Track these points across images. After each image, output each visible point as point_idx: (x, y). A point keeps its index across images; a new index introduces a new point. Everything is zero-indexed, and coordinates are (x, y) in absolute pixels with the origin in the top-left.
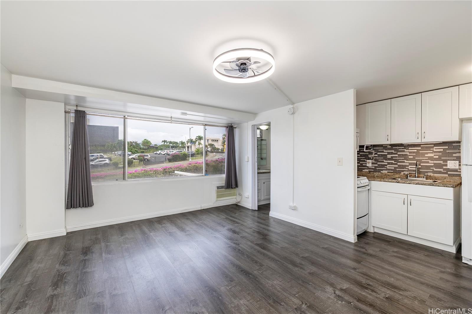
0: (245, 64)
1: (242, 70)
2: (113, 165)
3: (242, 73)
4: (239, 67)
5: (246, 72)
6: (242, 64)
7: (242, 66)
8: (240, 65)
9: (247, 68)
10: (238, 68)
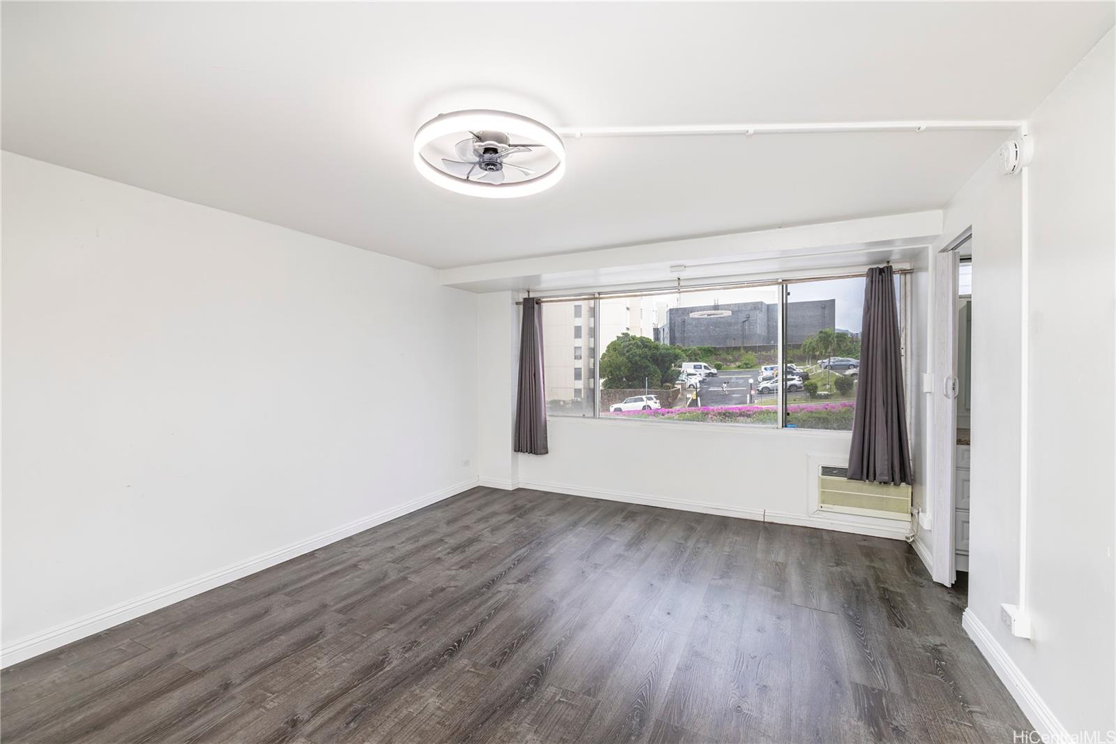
0: (495, 151)
1: (488, 165)
2: (805, 390)
3: (486, 172)
4: (480, 156)
5: (497, 170)
6: (487, 150)
7: (487, 156)
8: (484, 153)
9: (498, 161)
10: (477, 159)
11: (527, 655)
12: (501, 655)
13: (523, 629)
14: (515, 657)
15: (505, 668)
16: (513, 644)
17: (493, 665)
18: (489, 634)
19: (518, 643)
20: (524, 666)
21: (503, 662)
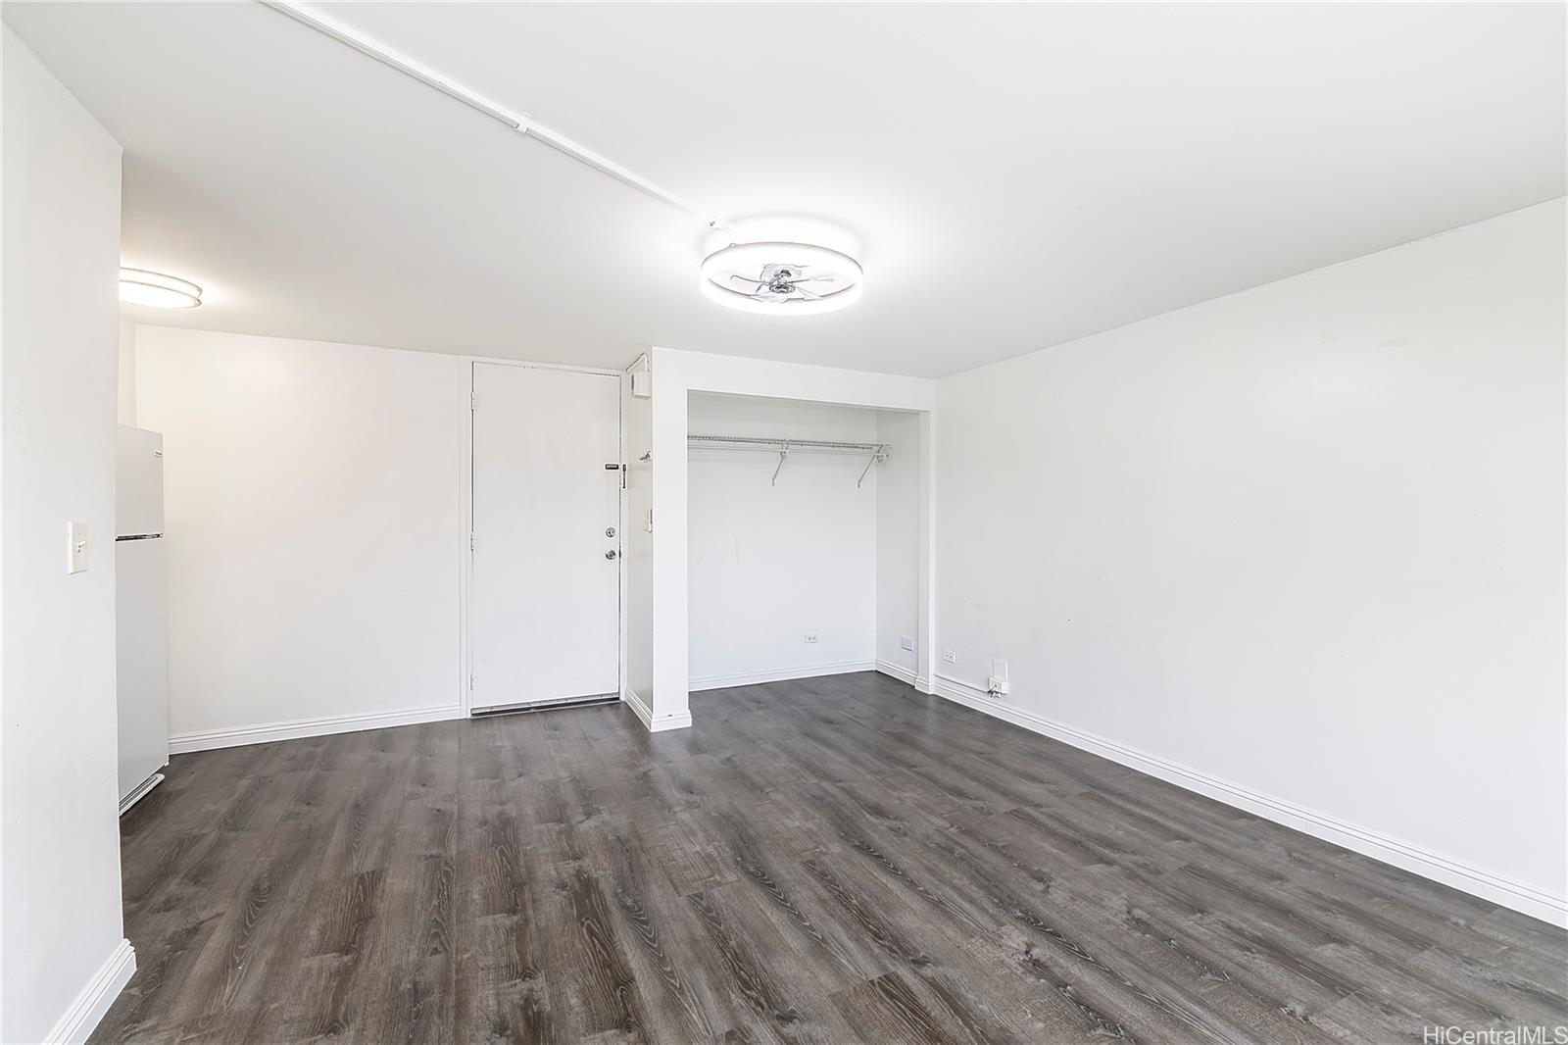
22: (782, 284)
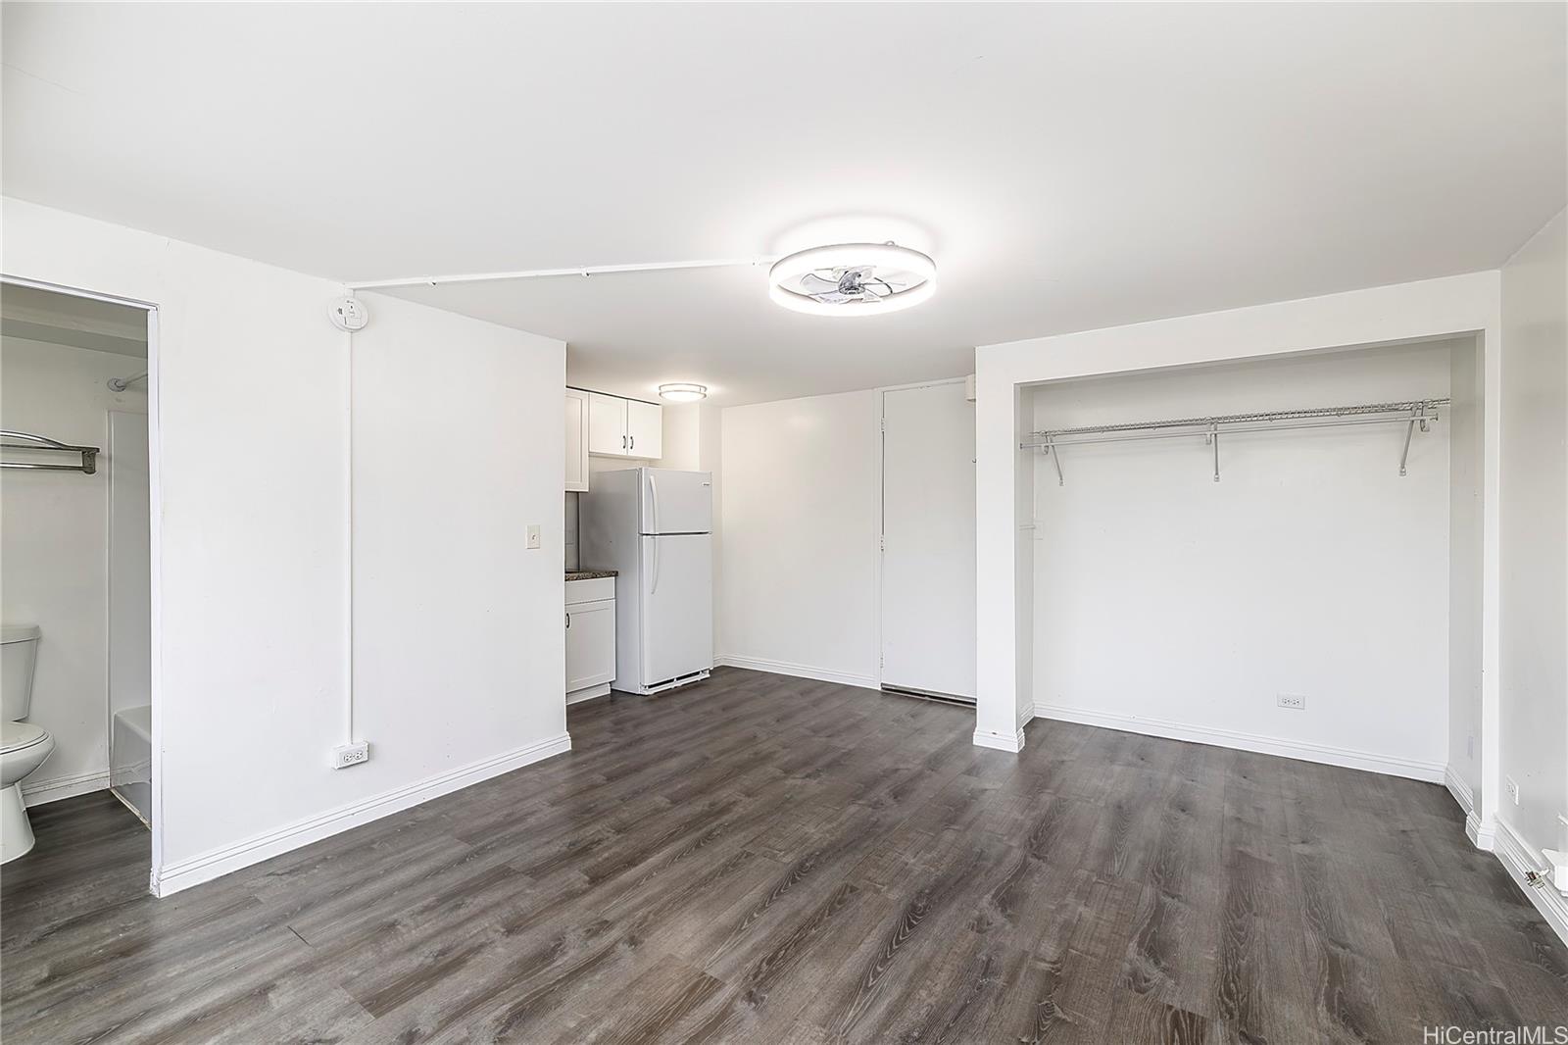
11: (810, 897)
12: (846, 900)
13: (814, 938)
14: (827, 895)
15: (839, 884)
16: (829, 915)
17: (853, 890)
18: (869, 934)
19: (822, 915)
20: (815, 885)
21: (842, 891)
22: (851, 286)
